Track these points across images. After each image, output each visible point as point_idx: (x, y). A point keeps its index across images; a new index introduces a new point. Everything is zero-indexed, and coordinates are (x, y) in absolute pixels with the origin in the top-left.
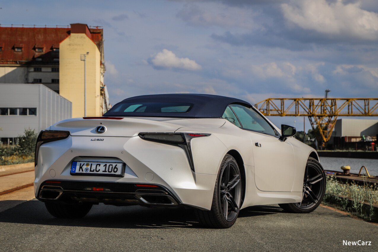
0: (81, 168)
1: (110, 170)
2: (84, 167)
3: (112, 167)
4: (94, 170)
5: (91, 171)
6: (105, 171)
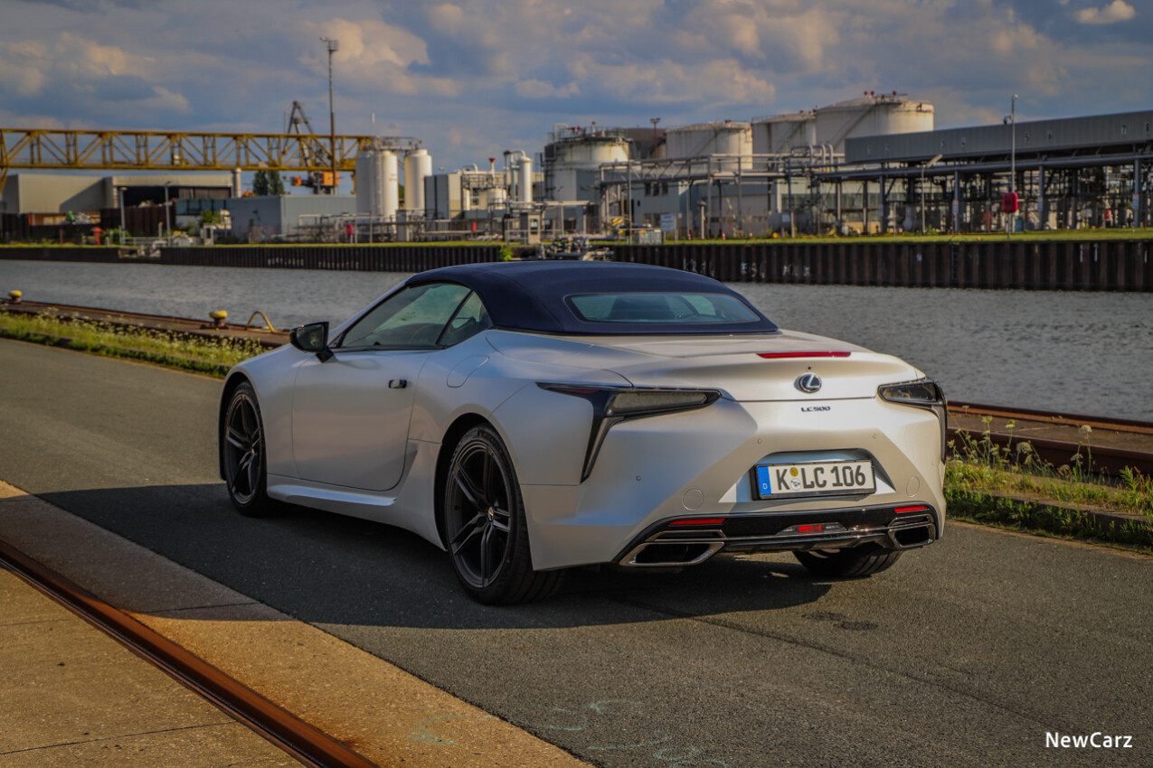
0: (781, 480)
1: (849, 481)
4: (812, 482)
5: (806, 486)
6: (838, 484)
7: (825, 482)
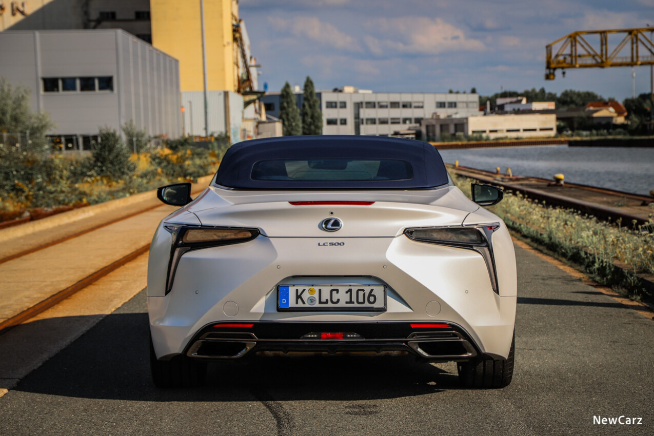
0: (299, 297)
1: (361, 300)
2: (305, 296)
3: (364, 294)
4: (327, 300)
7: (338, 300)
